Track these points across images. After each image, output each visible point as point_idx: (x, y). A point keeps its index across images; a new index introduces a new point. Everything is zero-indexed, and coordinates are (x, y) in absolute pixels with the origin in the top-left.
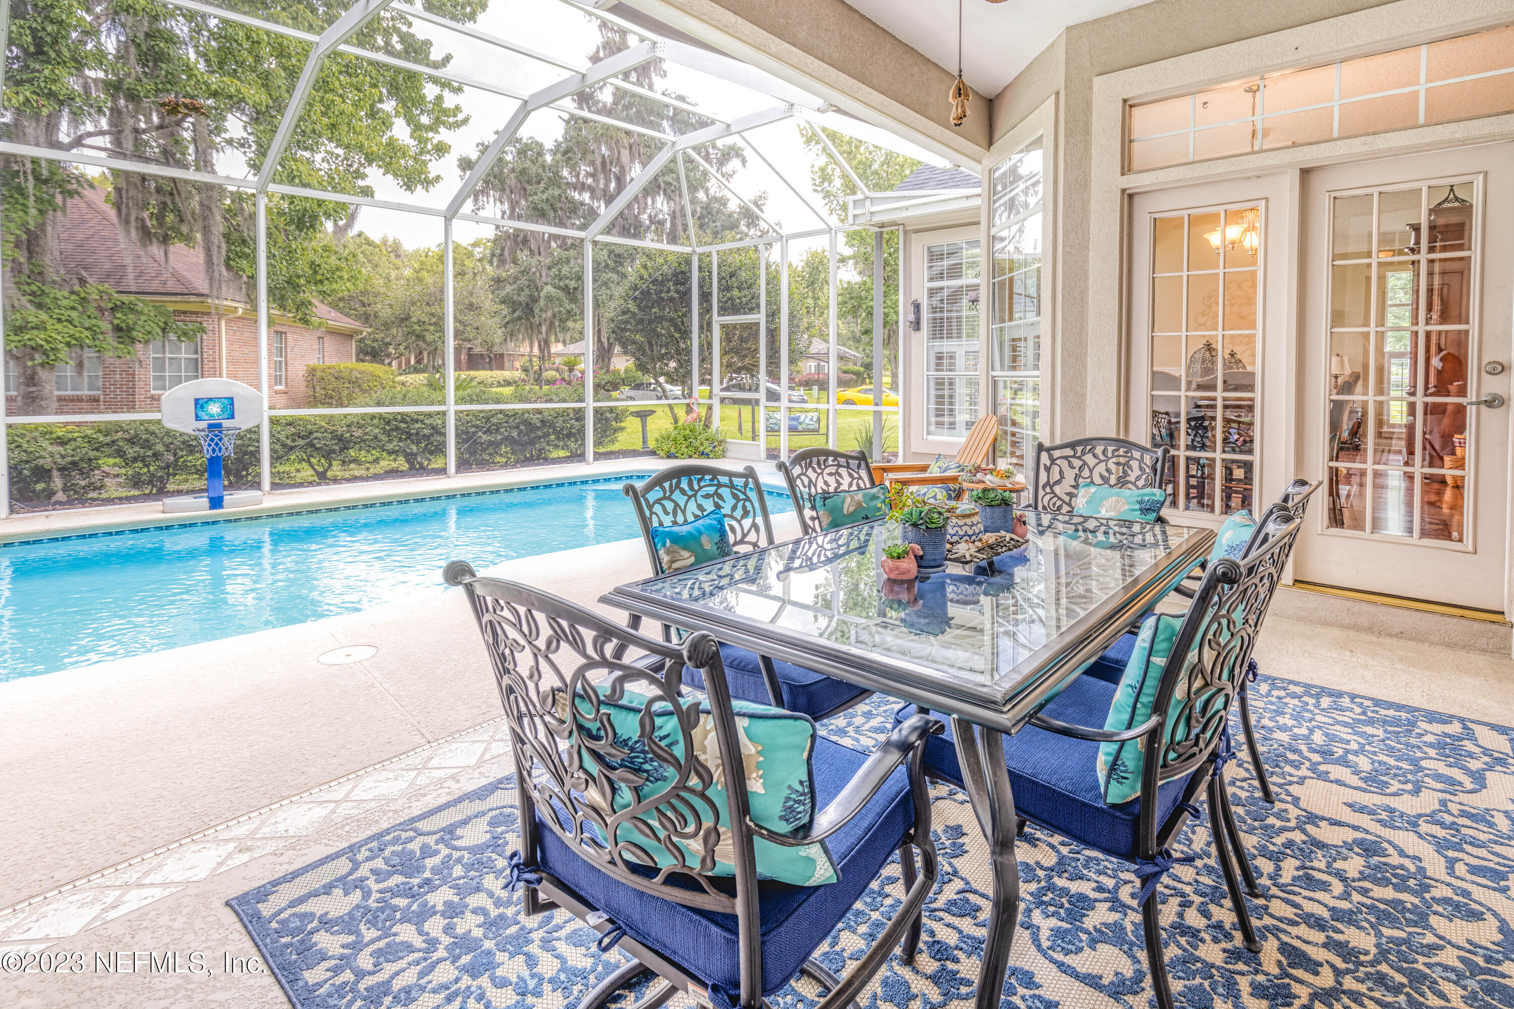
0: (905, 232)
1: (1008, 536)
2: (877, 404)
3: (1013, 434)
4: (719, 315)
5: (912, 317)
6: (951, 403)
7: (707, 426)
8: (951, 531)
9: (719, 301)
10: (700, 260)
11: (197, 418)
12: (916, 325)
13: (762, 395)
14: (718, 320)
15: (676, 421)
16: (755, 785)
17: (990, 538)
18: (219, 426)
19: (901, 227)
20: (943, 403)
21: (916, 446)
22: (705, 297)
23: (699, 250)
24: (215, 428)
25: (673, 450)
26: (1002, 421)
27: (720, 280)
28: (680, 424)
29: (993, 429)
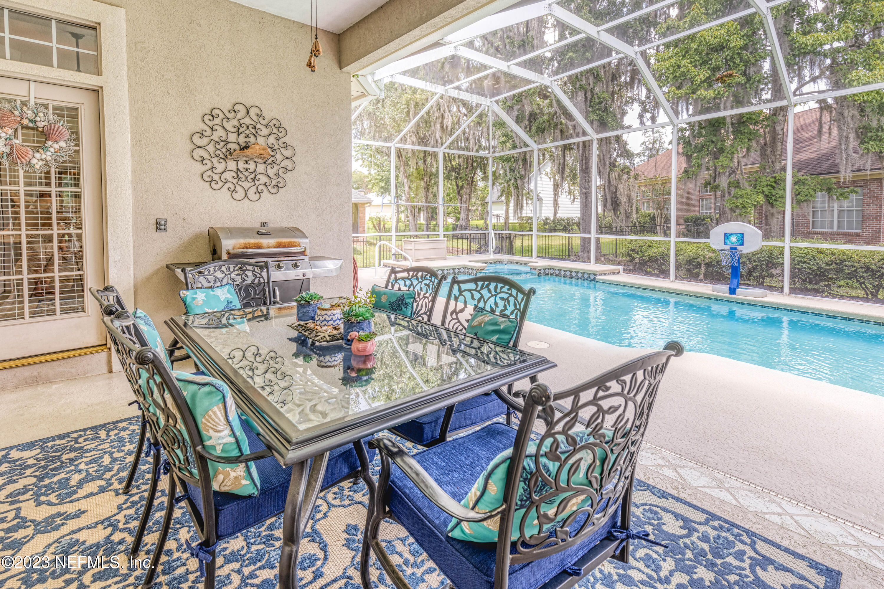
11: (725, 244)
18: (736, 249)
24: (733, 249)
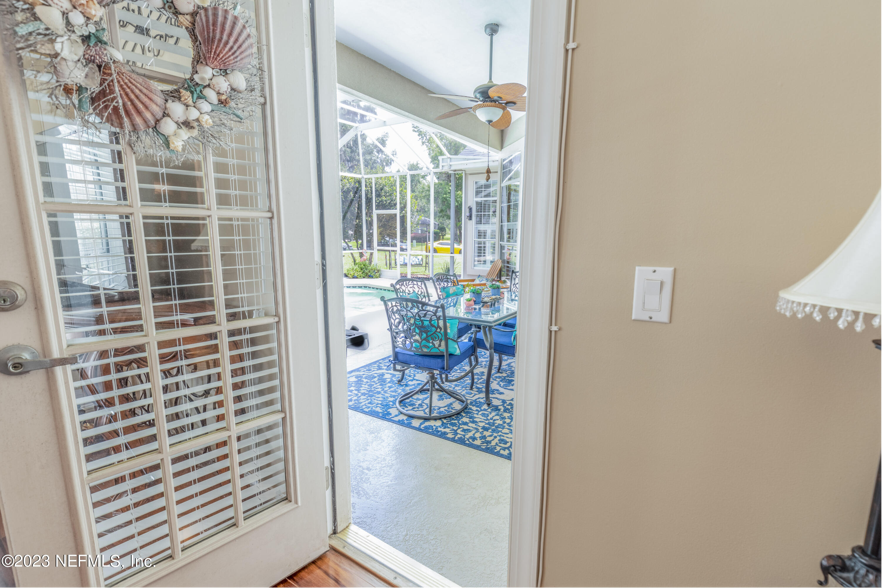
0: (466, 174)
1: (498, 297)
2: (452, 253)
3: (508, 267)
4: (376, 209)
5: (468, 214)
6: (484, 250)
7: (371, 262)
8: (483, 295)
9: (376, 202)
10: (366, 181)
12: (470, 217)
13: (398, 249)
14: (376, 212)
15: (355, 261)
16: (449, 331)
17: (494, 297)
19: (464, 172)
20: (481, 250)
21: (470, 271)
22: (369, 201)
23: (366, 176)
25: (356, 275)
26: (503, 261)
27: (376, 191)
28: (357, 262)
29: (500, 264)
